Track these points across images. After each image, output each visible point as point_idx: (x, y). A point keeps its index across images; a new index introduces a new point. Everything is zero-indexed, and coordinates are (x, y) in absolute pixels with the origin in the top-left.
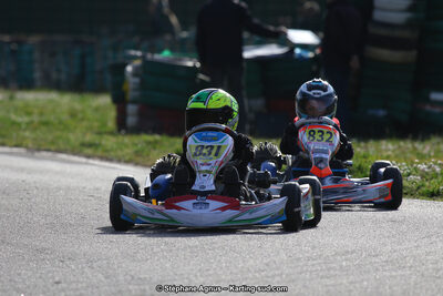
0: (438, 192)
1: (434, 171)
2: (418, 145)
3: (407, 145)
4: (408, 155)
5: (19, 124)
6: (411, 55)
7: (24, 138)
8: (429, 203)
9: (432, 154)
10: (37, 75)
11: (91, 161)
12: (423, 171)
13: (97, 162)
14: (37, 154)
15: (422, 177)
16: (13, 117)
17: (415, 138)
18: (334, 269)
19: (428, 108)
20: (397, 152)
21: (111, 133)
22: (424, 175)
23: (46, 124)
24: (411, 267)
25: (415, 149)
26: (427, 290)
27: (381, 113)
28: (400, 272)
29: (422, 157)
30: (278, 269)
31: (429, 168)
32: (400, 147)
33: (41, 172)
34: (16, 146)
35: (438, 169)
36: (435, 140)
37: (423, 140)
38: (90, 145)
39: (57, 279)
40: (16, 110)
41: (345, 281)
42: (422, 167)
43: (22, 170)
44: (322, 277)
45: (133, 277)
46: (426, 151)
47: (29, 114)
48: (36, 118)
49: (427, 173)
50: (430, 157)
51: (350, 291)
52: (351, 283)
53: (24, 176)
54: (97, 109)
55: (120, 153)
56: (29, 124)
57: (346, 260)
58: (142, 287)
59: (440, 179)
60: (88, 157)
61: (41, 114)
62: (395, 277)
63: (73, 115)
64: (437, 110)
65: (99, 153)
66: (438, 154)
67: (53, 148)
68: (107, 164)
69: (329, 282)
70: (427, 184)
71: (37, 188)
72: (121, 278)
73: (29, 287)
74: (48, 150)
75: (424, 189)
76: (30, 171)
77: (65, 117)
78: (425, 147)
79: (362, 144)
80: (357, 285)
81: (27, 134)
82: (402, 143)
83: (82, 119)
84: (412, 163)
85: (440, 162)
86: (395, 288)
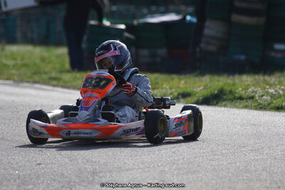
0: (282, 107)
1: (279, 93)
2: (267, 78)
3: (260, 78)
4: (262, 84)
5: (8, 66)
6: (261, 20)
7: (13, 75)
8: (277, 113)
9: (277, 83)
10: (19, 35)
11: (56, 89)
12: (272, 93)
13: (60, 89)
14: (21, 85)
15: (271, 97)
16: (4, 61)
17: (265, 74)
18: (218, 155)
19: (273, 54)
20: (254, 82)
21: (68, 72)
22: (272, 96)
23: (26, 65)
24: (267, 153)
25: (265, 81)
26: (278, 168)
27: (243, 57)
28: (260, 157)
29: (271, 86)
31: (276, 91)
32: (255, 79)
33: (24, 95)
34: (7, 79)
35: (281, 92)
36: (277, 74)
37: (270, 75)
38: (55, 79)
39: (39, 162)
40: (6, 57)
41: (225, 163)
42: (271, 91)
43: (12, 94)
44: (210, 160)
45: (88, 161)
46: (272, 82)
47: (14, 59)
48: (19, 62)
49: (274, 95)
50: (275, 85)
51: (228, 169)
52: (229, 164)
53: (13, 98)
54: (58, 56)
55: (74, 83)
56: (15, 66)
58: (94, 167)
59: (283, 98)
60: (54, 86)
61: (22, 59)
62: (257, 160)
63: (43, 59)
64: (279, 56)
65: (61, 83)
66: (280, 83)
67: (31, 80)
68: (66, 90)
69: (214, 163)
70: (275, 101)
71: (22, 105)
72: (80, 161)
73: (21, 167)
74: (28, 82)
75: (273, 105)
76: (18, 95)
77: (38, 61)
78: (272, 79)
79: (231, 77)
80: (233, 165)
81: (14, 72)
82: (257, 77)
83: (49, 63)
84: (265, 89)
85: (282, 87)
86: (258, 167)
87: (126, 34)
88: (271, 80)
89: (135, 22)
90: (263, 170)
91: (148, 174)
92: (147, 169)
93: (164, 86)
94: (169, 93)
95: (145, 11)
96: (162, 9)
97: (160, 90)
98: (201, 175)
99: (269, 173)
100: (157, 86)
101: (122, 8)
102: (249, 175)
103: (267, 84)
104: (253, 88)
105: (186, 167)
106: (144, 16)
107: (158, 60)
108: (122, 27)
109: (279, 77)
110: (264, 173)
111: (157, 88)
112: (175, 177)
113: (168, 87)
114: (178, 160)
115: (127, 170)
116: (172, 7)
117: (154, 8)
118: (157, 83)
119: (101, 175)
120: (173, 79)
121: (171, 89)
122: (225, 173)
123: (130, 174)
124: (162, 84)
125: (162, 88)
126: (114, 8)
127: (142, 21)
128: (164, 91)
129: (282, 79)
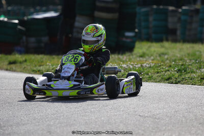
1: (129, 67)
2: (121, 57)
3: (115, 56)
4: (117, 61)
6: (115, 16)
9: (127, 60)
15: (124, 70)
17: (119, 53)
18: (88, 112)
19: (124, 39)
24: (123, 111)
25: (119, 58)
26: (131, 121)
28: (118, 113)
29: (123, 62)
30: (62, 113)
31: (127, 66)
35: (131, 67)
36: (128, 54)
37: (122, 54)
41: (93, 118)
42: (124, 66)
44: (83, 116)
46: (124, 59)
49: (126, 69)
51: (96, 122)
52: (96, 118)
57: (93, 108)
62: (116, 115)
64: (128, 40)
66: (130, 60)
69: (86, 118)
80: (99, 119)
82: (113, 56)
84: (119, 64)
85: (132, 63)
86: (117, 120)
87: (19, 27)
88: (123, 58)
89: (26, 18)
90: (121, 123)
91: (38, 127)
92: (37, 124)
93: (48, 64)
94: (51, 69)
95: (32, 10)
96: (44, 8)
97: (45, 66)
98: (76, 127)
99: (125, 124)
100: (43, 64)
101: (16, 8)
102: (111, 126)
103: (121, 61)
104: (111, 64)
105: (66, 121)
106: (32, 14)
107: (43, 45)
108: (16, 21)
109: (129, 56)
110: (121, 125)
111: (43, 65)
112: (58, 129)
113: (50, 64)
114: (60, 117)
115: (23, 125)
116: (51, 7)
117: (38, 8)
118: (42, 62)
119: (5, 128)
120: (54, 58)
121: (53, 66)
122: (94, 125)
123: (26, 127)
124: (46, 62)
125: (46, 65)
126: (9, 8)
127: (30, 17)
128: (48, 67)
129: (131, 57)
